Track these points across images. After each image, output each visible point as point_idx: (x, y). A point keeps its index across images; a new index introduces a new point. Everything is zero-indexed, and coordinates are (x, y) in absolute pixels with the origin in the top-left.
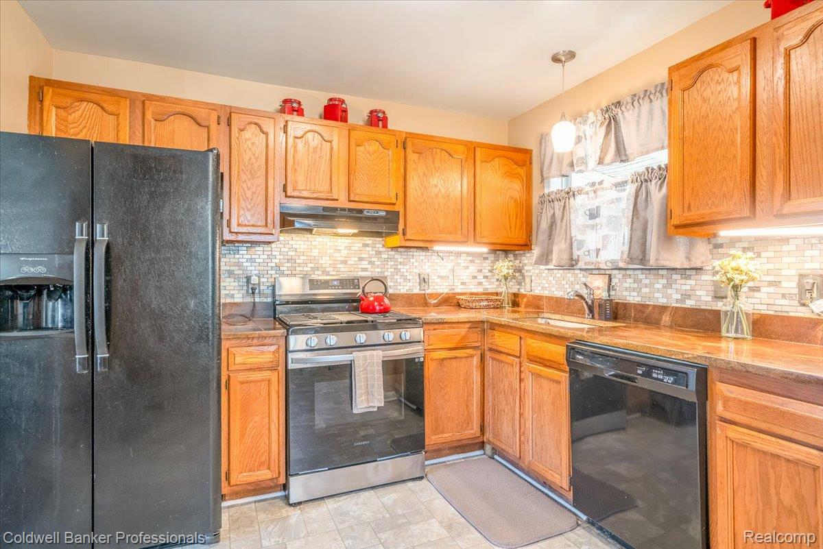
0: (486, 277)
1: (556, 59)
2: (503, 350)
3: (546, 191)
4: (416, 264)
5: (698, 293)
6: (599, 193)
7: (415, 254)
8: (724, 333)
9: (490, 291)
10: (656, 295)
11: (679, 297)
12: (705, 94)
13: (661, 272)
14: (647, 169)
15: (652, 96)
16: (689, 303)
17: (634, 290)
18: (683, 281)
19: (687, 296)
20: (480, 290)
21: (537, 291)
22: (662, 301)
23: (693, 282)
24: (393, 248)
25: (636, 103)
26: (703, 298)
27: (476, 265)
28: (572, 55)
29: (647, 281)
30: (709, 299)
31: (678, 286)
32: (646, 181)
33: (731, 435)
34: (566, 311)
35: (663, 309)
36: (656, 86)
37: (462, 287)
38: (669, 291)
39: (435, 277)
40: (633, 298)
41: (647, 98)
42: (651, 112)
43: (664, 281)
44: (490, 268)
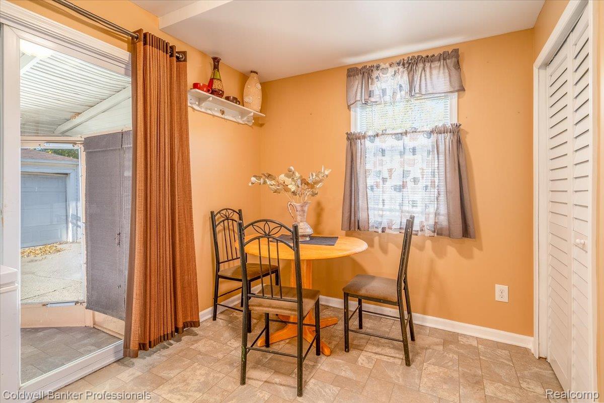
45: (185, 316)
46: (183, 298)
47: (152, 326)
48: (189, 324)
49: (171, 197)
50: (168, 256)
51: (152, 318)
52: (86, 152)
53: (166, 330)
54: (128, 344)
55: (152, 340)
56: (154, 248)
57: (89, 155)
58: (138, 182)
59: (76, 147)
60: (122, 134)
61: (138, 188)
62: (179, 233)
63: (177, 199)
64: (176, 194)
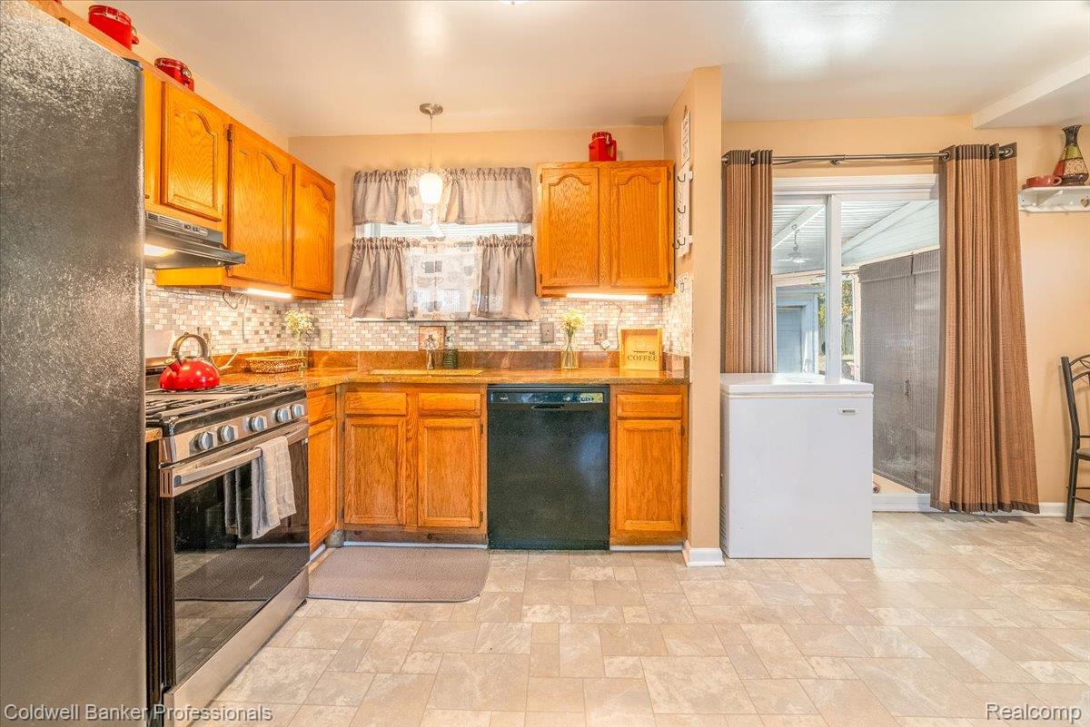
0: (267, 332)
1: (424, 109)
2: (375, 412)
3: (359, 236)
4: (195, 313)
5: (529, 339)
6: (439, 248)
7: (194, 297)
8: (563, 366)
9: (271, 350)
10: (493, 343)
11: (513, 343)
12: (567, 194)
13: (497, 324)
14: (494, 236)
15: (497, 176)
16: (522, 348)
17: (471, 340)
18: (517, 331)
19: (519, 342)
20: (262, 349)
21: (342, 347)
22: (498, 347)
23: (525, 332)
24: (168, 288)
25: (481, 176)
26: (533, 344)
27: (258, 316)
28: (439, 110)
29: (485, 332)
30: (538, 343)
31: (513, 335)
32: (491, 245)
33: (627, 426)
34: (391, 365)
35: (503, 354)
36: (501, 169)
37: (245, 346)
38: (505, 339)
39: (217, 333)
40: (470, 347)
41: (492, 176)
42: (495, 189)
43: (501, 331)
44: (271, 321)
45: (1013, 491)
46: (1011, 467)
47: (967, 486)
48: (1020, 506)
49: (992, 335)
50: (987, 407)
51: (967, 477)
52: (862, 284)
53: (984, 498)
54: (937, 495)
55: (967, 502)
56: (969, 396)
57: (866, 287)
58: (947, 317)
59: (849, 278)
60: (912, 257)
61: (947, 324)
62: (1005, 382)
63: (1001, 338)
64: (1001, 330)
